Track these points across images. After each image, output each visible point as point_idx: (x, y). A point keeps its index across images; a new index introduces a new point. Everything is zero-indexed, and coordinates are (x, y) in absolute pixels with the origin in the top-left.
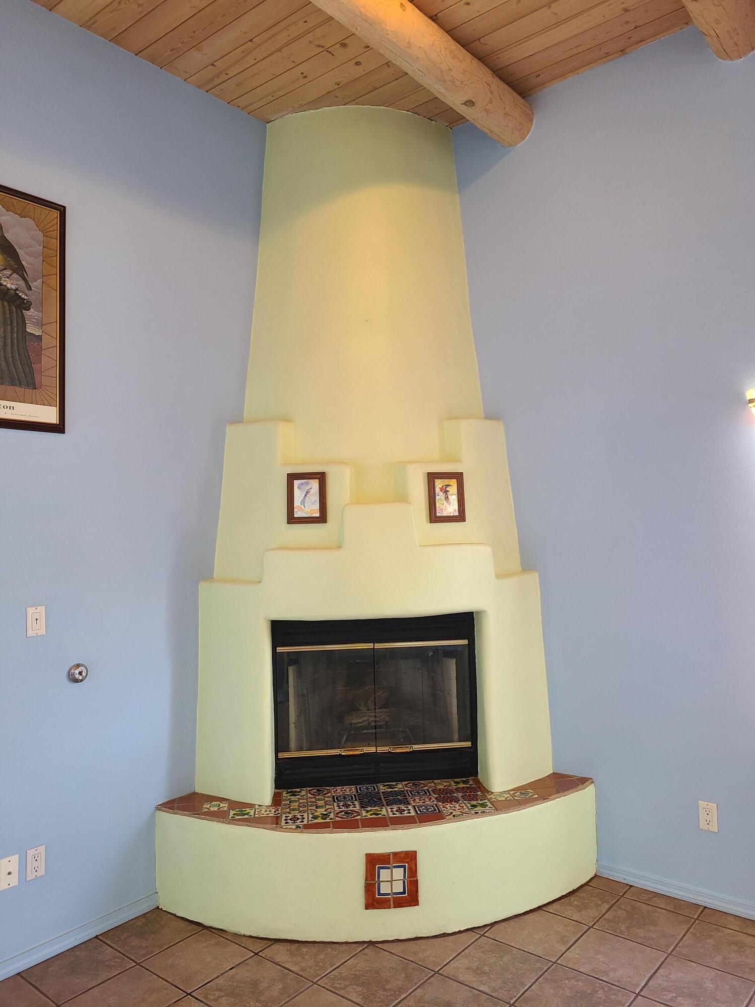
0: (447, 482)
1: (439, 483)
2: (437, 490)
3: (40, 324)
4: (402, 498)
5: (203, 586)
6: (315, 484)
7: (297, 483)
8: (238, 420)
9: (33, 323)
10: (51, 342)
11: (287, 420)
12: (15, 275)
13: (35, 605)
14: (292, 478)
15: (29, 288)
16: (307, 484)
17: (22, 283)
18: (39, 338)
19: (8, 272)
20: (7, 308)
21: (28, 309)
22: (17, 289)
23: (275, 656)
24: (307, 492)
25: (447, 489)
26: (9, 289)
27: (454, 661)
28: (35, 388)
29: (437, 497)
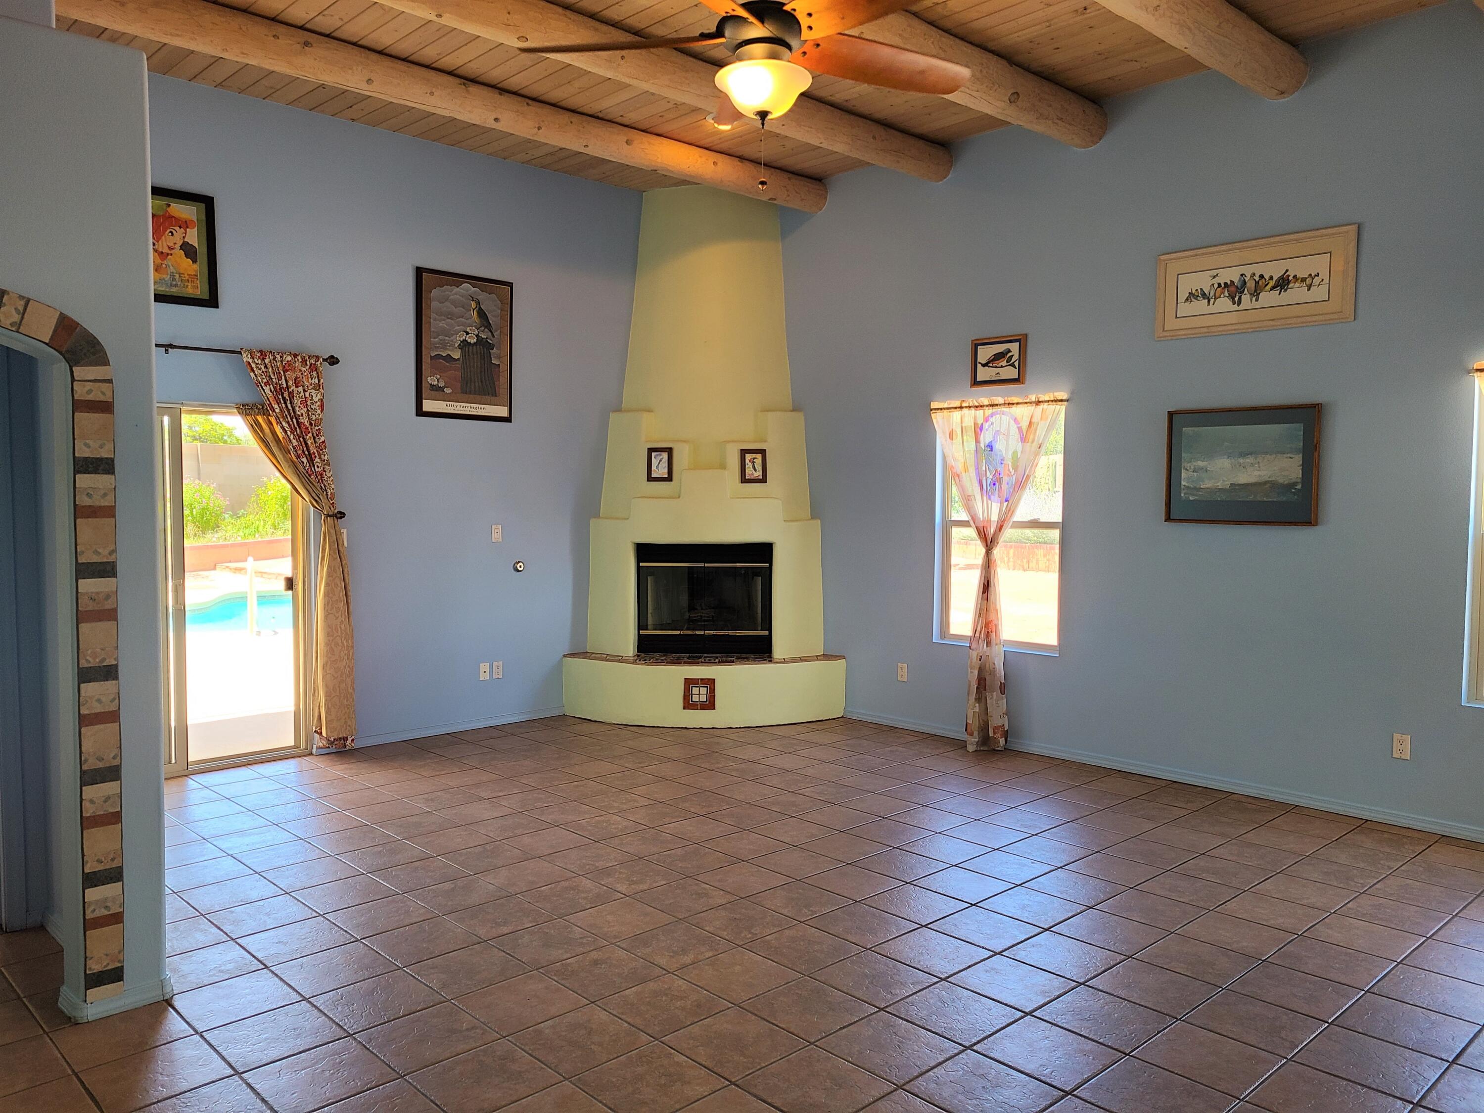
0: (754, 456)
1: (748, 457)
2: (747, 461)
3: (499, 357)
4: (723, 466)
5: (593, 522)
6: (665, 456)
7: (654, 454)
8: (619, 410)
9: (495, 357)
10: (504, 367)
11: (650, 411)
12: (486, 330)
13: (497, 524)
14: (651, 450)
15: (493, 336)
16: (661, 455)
17: (490, 334)
18: (499, 365)
19: (483, 328)
20: (482, 350)
21: (493, 349)
22: (487, 338)
23: (639, 568)
24: (660, 461)
25: (754, 461)
26: (483, 339)
27: (760, 578)
28: (496, 396)
29: (747, 466)
